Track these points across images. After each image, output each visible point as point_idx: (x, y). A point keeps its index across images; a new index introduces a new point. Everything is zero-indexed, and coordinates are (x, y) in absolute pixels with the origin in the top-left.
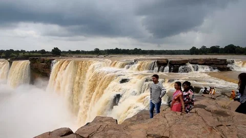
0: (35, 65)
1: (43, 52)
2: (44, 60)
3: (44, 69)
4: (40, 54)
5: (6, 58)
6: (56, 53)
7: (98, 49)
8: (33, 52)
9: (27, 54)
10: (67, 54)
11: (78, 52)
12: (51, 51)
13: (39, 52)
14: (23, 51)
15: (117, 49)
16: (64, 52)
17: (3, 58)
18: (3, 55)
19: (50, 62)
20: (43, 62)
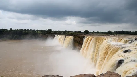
0: (76, 38)
1: (80, 32)
3: (80, 41)
4: (78, 33)
5: (64, 34)
6: (87, 32)
7: (110, 31)
8: (75, 32)
9: (72, 33)
10: (92, 34)
11: (98, 33)
12: (84, 31)
14: (71, 32)
15: (122, 31)
16: (90, 32)
17: (62, 34)
19: (83, 37)
20: (80, 37)
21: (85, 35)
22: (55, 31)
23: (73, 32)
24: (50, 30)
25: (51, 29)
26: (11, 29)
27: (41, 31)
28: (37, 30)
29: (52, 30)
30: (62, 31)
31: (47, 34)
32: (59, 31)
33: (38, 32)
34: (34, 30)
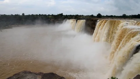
0: (88, 22)
1: (92, 16)
2: (93, 20)
3: (92, 25)
4: (91, 17)
6: (99, 16)
7: (125, 15)
8: (87, 16)
10: (105, 18)
11: (112, 17)
13: (90, 16)
14: (83, 16)
15: (139, 15)
16: (104, 16)
17: (74, 18)
18: (74, 17)
19: (96, 21)
20: (92, 21)
21: (98, 19)
22: (66, 15)
23: (85, 16)
25: (62, 14)
26: (23, 14)
27: (52, 15)
28: (49, 15)
30: (73, 16)
31: (58, 18)
32: (71, 15)
33: (50, 17)
34: (46, 15)
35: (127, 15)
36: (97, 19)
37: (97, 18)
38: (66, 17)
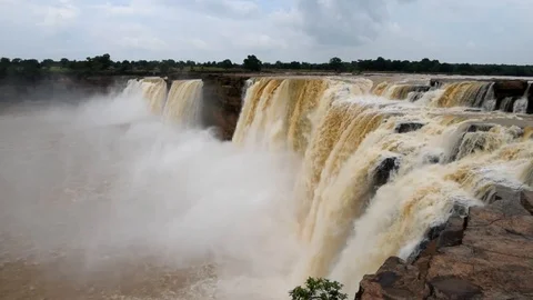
1: (227, 64)
2: (229, 79)
3: (229, 98)
4: (220, 69)
5: (161, 74)
6: (253, 65)
7: (339, 60)
8: (208, 65)
9: (198, 69)
10: (272, 70)
13: (220, 65)
14: (191, 64)
15: (380, 59)
16: (267, 65)
17: (157, 75)
18: (157, 70)
19: (242, 82)
20: (227, 84)
21: (247, 75)
22: (126, 62)
23: (199, 64)
24: (104, 60)
25: (107, 57)
27: (64, 62)
28: (48, 63)
29: (111, 59)
30: (154, 64)
31: (90, 74)
32: (144, 63)
33: (53, 69)
34: (33, 62)
35: (344, 60)
36: (243, 75)
37: (247, 72)
38: (125, 68)
